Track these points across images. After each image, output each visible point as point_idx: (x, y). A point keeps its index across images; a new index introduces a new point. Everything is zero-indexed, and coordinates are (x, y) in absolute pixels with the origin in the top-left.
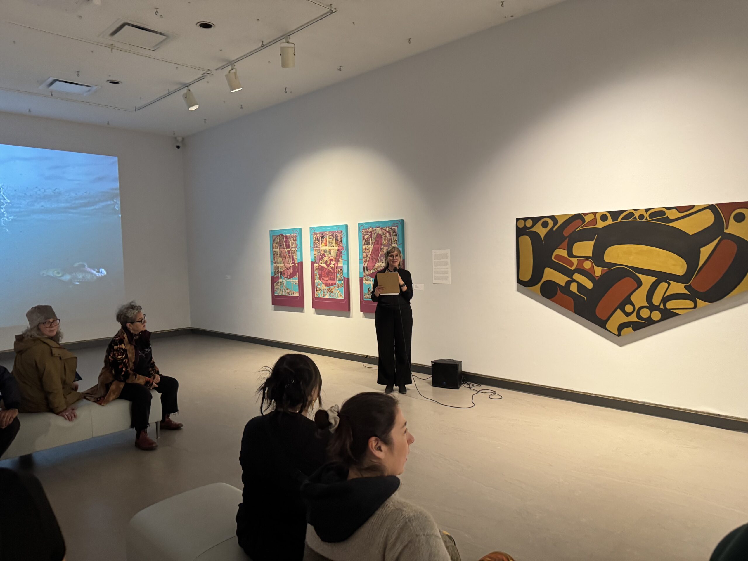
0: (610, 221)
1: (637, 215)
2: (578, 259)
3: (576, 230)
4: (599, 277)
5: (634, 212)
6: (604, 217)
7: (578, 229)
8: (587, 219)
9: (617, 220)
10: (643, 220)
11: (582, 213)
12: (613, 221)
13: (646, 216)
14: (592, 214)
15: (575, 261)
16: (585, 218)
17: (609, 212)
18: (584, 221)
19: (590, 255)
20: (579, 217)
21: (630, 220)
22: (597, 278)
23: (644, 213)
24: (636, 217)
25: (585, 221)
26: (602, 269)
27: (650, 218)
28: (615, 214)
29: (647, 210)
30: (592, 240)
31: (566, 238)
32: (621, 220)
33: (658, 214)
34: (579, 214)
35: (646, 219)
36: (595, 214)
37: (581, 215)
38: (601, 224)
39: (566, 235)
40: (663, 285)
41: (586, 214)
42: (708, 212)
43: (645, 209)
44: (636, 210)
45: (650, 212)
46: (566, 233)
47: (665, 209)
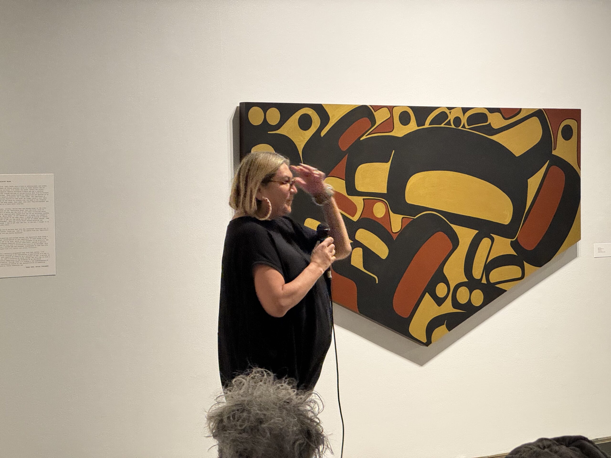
0: (413, 126)
1: (451, 117)
2: (364, 199)
3: (361, 139)
4: (398, 233)
5: (448, 111)
6: (404, 119)
7: (364, 137)
8: (380, 117)
9: (424, 125)
10: (460, 128)
11: (370, 106)
12: (418, 126)
13: (464, 120)
14: (386, 108)
15: (358, 201)
16: (376, 114)
17: (412, 108)
18: (373, 121)
19: (384, 190)
20: (364, 113)
21: (442, 125)
22: (395, 237)
23: (461, 115)
24: (450, 121)
25: (375, 123)
26: (403, 218)
27: (468, 125)
28: (422, 112)
29: (465, 110)
30: (387, 162)
31: (344, 153)
32: (430, 125)
33: (478, 117)
34: (366, 107)
35: (464, 126)
36: (391, 109)
37: (369, 107)
38: (400, 131)
39: (344, 149)
40: (486, 242)
41: (377, 108)
42: (535, 120)
43: (463, 109)
44: (450, 109)
45: (468, 113)
46: (345, 144)
47: (487, 112)
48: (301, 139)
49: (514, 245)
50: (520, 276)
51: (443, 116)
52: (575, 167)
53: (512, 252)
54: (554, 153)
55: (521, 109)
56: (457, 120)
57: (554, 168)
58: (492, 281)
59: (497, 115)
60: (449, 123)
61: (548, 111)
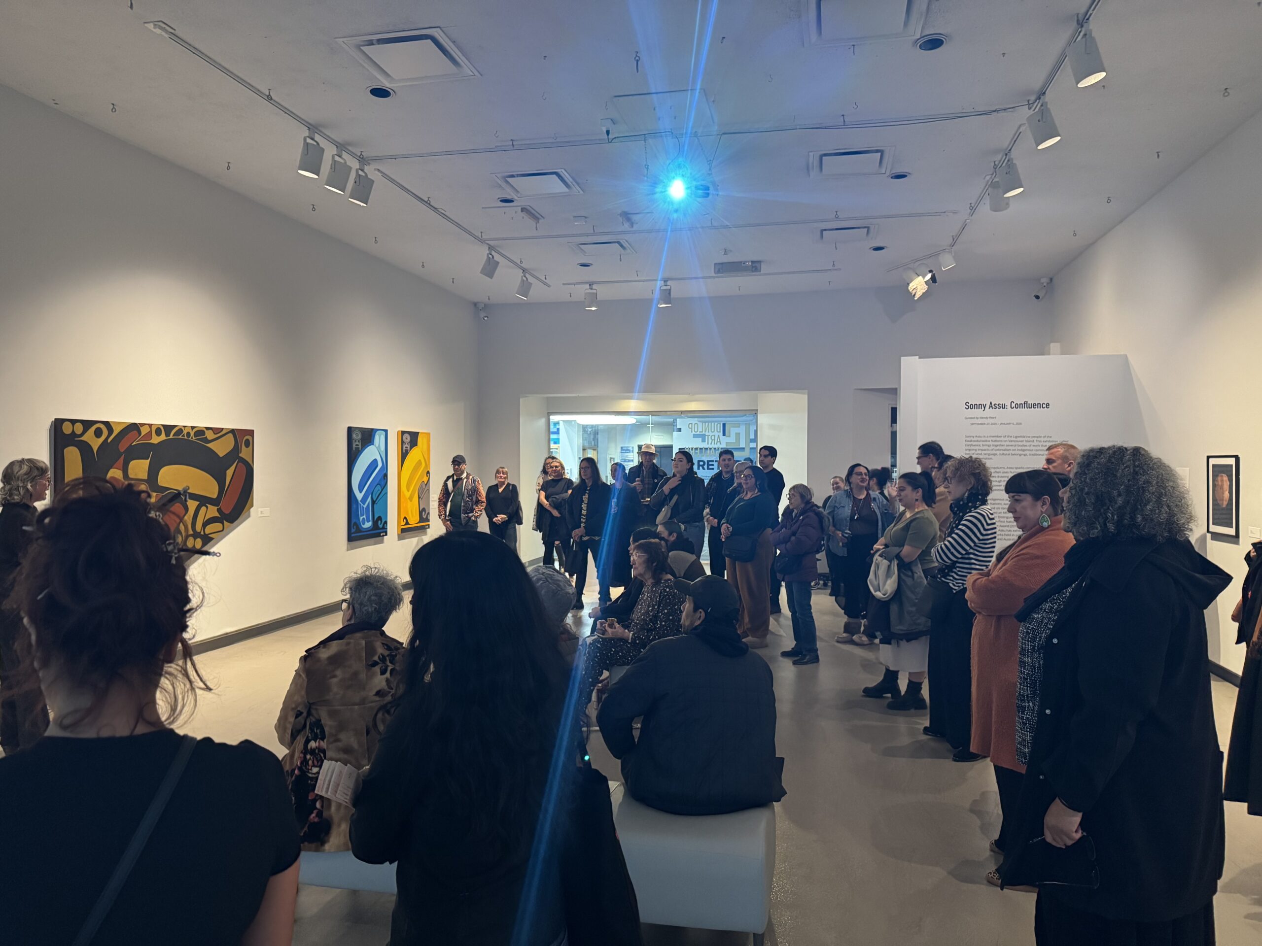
0: (163, 437)
1: (185, 432)
3: (133, 444)
5: (183, 428)
6: (158, 432)
7: (134, 443)
8: (144, 431)
9: (169, 436)
10: (190, 439)
12: (166, 437)
13: (192, 434)
14: (148, 426)
16: (142, 428)
17: (163, 425)
18: (139, 433)
20: (134, 428)
21: (180, 437)
23: (190, 430)
24: (184, 434)
25: (141, 434)
26: (157, 494)
27: (195, 437)
28: (168, 428)
29: (193, 428)
30: (148, 459)
31: (122, 453)
32: (173, 436)
33: (200, 432)
34: (135, 424)
35: (192, 438)
36: (150, 425)
37: (138, 424)
38: (156, 440)
39: (122, 450)
40: (203, 509)
41: (143, 425)
42: (231, 435)
43: (192, 427)
44: (185, 427)
45: (195, 430)
46: (123, 447)
47: (205, 430)
48: (96, 444)
49: (219, 510)
50: (221, 529)
51: (180, 431)
52: (251, 462)
53: (217, 515)
54: (240, 455)
55: (223, 429)
56: (188, 434)
57: (240, 464)
58: (207, 532)
59: (210, 431)
60: (183, 436)
61: (236, 429)
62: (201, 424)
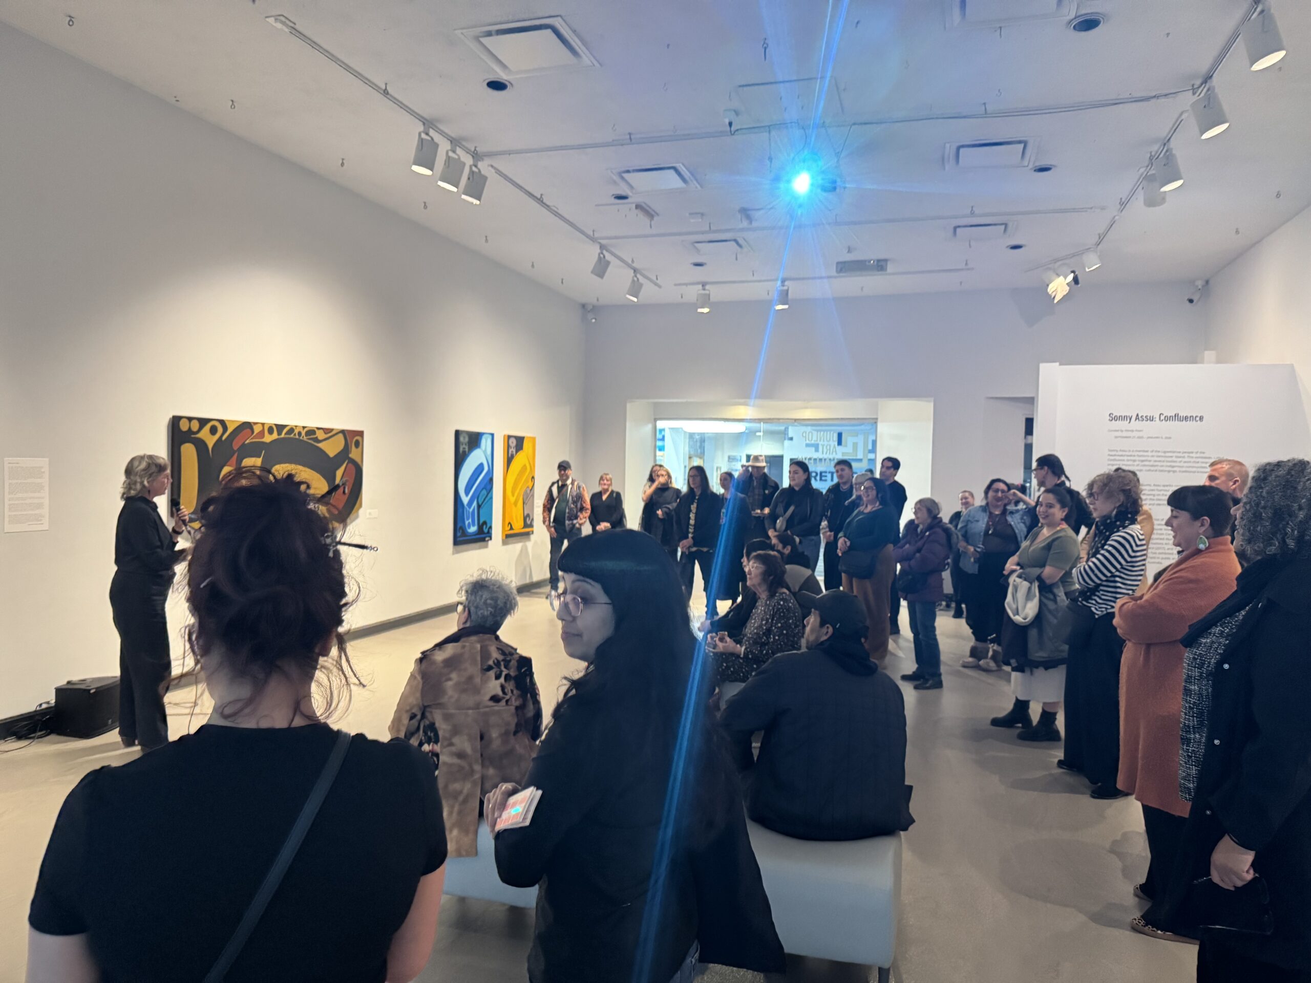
0: (275, 436)
1: (296, 431)
3: (245, 442)
5: (294, 428)
6: (271, 430)
7: (247, 441)
8: (257, 429)
9: (281, 435)
10: (301, 438)
12: (278, 435)
13: (303, 433)
14: (261, 424)
16: (255, 427)
17: (275, 424)
18: (253, 432)
20: (247, 426)
21: (291, 436)
23: (301, 430)
24: (296, 433)
27: (306, 436)
28: (280, 428)
29: (304, 427)
30: (261, 456)
31: (236, 451)
32: (284, 435)
33: (311, 432)
34: (248, 423)
35: (303, 437)
36: (263, 424)
37: (250, 423)
38: (268, 438)
39: (235, 448)
41: (256, 423)
42: (341, 435)
44: (296, 426)
45: (306, 430)
46: (236, 446)
47: (316, 429)
48: (211, 441)
51: (292, 430)
52: (360, 463)
54: (350, 456)
55: (333, 429)
56: (300, 434)
57: (350, 464)
59: (321, 431)
60: (295, 435)
61: (347, 430)
62: (312, 424)
